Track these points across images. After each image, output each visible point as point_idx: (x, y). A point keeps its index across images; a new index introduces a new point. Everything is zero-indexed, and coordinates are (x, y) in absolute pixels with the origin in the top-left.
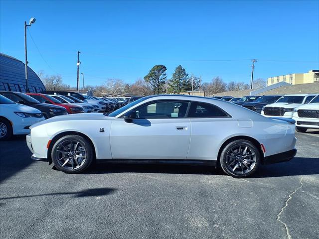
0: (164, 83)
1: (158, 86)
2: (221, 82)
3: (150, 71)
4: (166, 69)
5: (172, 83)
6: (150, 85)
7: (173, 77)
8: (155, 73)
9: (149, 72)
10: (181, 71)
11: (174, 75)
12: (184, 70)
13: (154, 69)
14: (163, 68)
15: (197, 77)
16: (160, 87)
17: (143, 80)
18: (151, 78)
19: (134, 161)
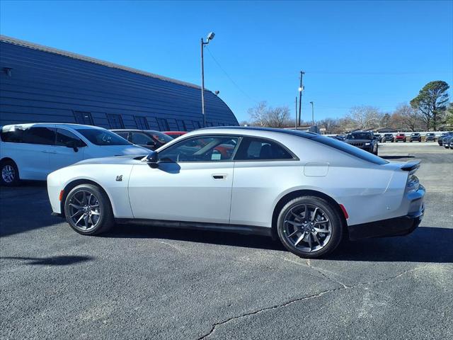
0: (443, 109)
6: (420, 113)
8: (428, 94)
9: (418, 93)
14: (443, 86)
17: (409, 106)
18: (421, 103)
19: (162, 223)
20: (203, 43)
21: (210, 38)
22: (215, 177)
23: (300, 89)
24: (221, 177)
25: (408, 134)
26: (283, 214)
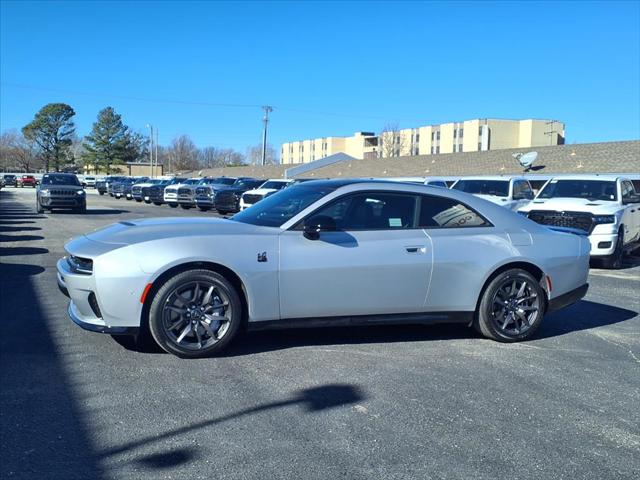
0: (68, 142)
1: (57, 148)
2: (192, 147)
3: (37, 116)
4: (73, 114)
5: (92, 144)
6: (36, 147)
7: (94, 131)
8: (47, 120)
9: (33, 118)
10: (110, 120)
11: (96, 127)
12: (119, 118)
13: (46, 111)
14: (67, 111)
15: (143, 133)
16: (60, 152)
17: (20, 134)
18: (39, 131)
19: (324, 322)
22: (409, 250)
24: (415, 250)
25: (19, 177)
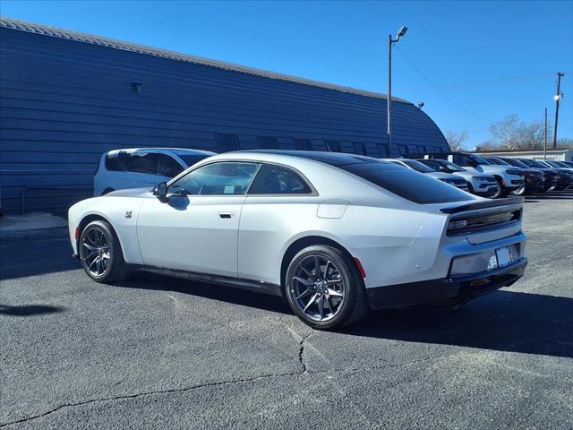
20: (391, 42)
21: (401, 34)
22: (223, 216)
23: (556, 98)
24: (228, 216)
26: (295, 262)
